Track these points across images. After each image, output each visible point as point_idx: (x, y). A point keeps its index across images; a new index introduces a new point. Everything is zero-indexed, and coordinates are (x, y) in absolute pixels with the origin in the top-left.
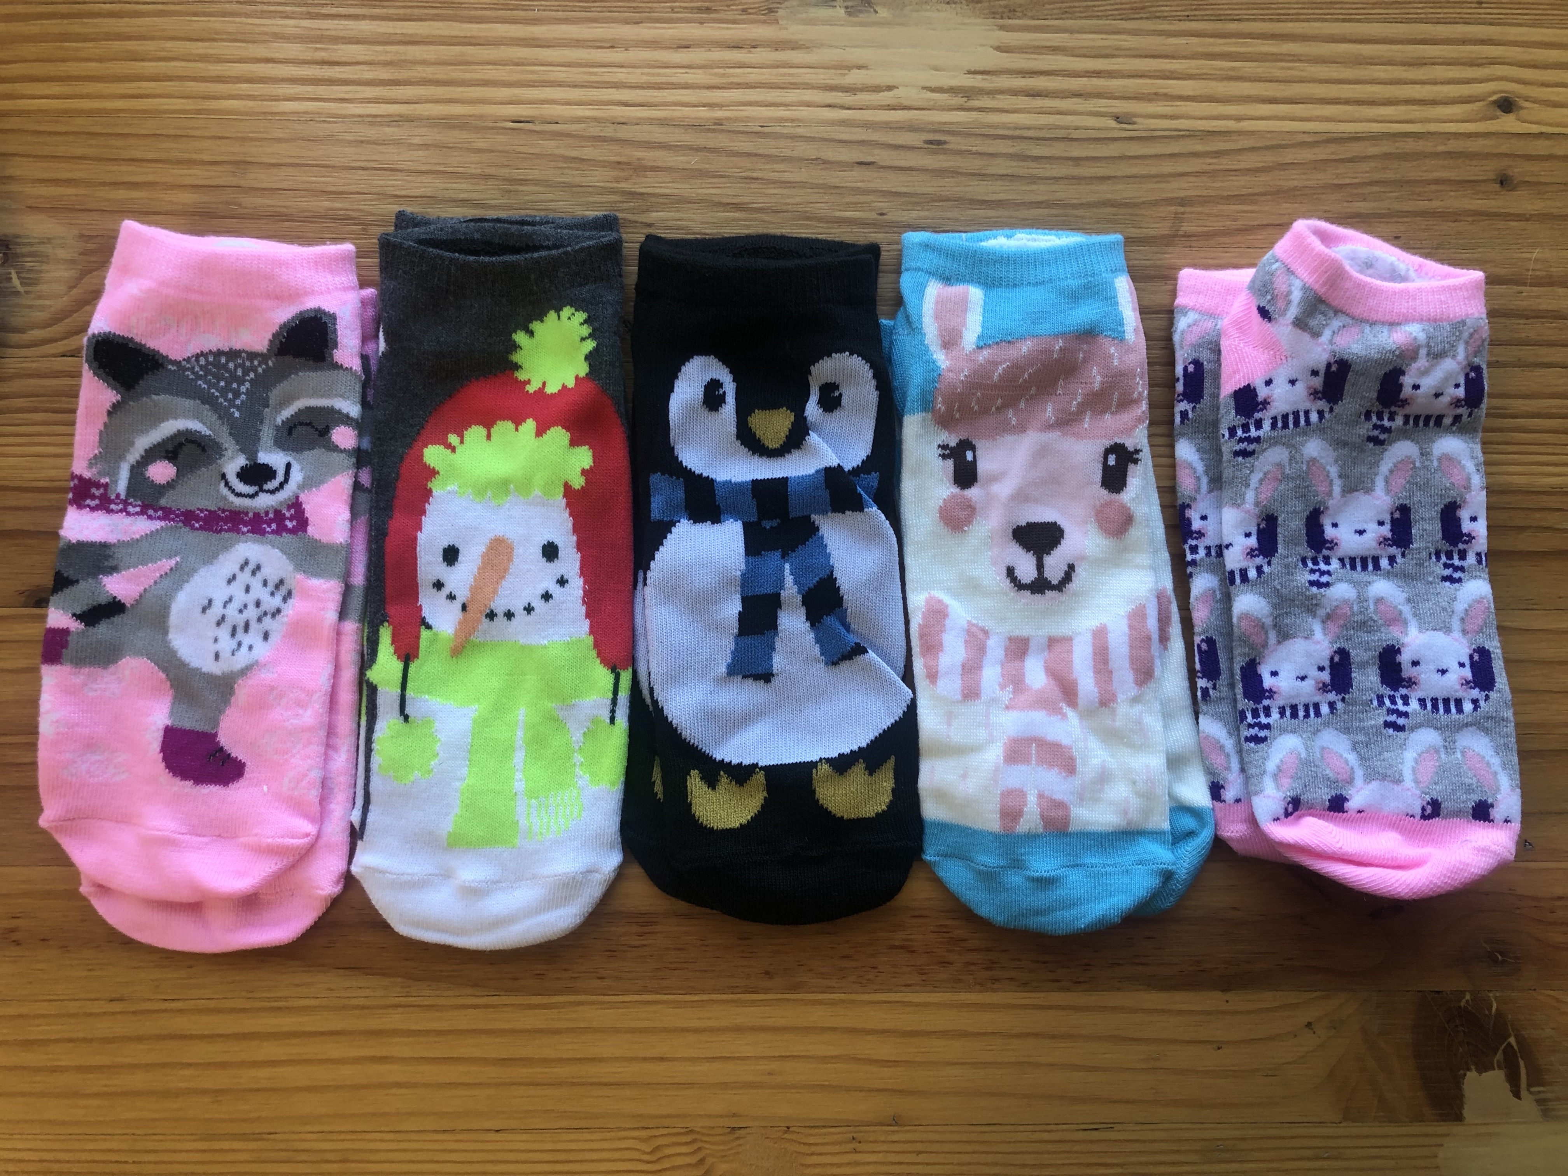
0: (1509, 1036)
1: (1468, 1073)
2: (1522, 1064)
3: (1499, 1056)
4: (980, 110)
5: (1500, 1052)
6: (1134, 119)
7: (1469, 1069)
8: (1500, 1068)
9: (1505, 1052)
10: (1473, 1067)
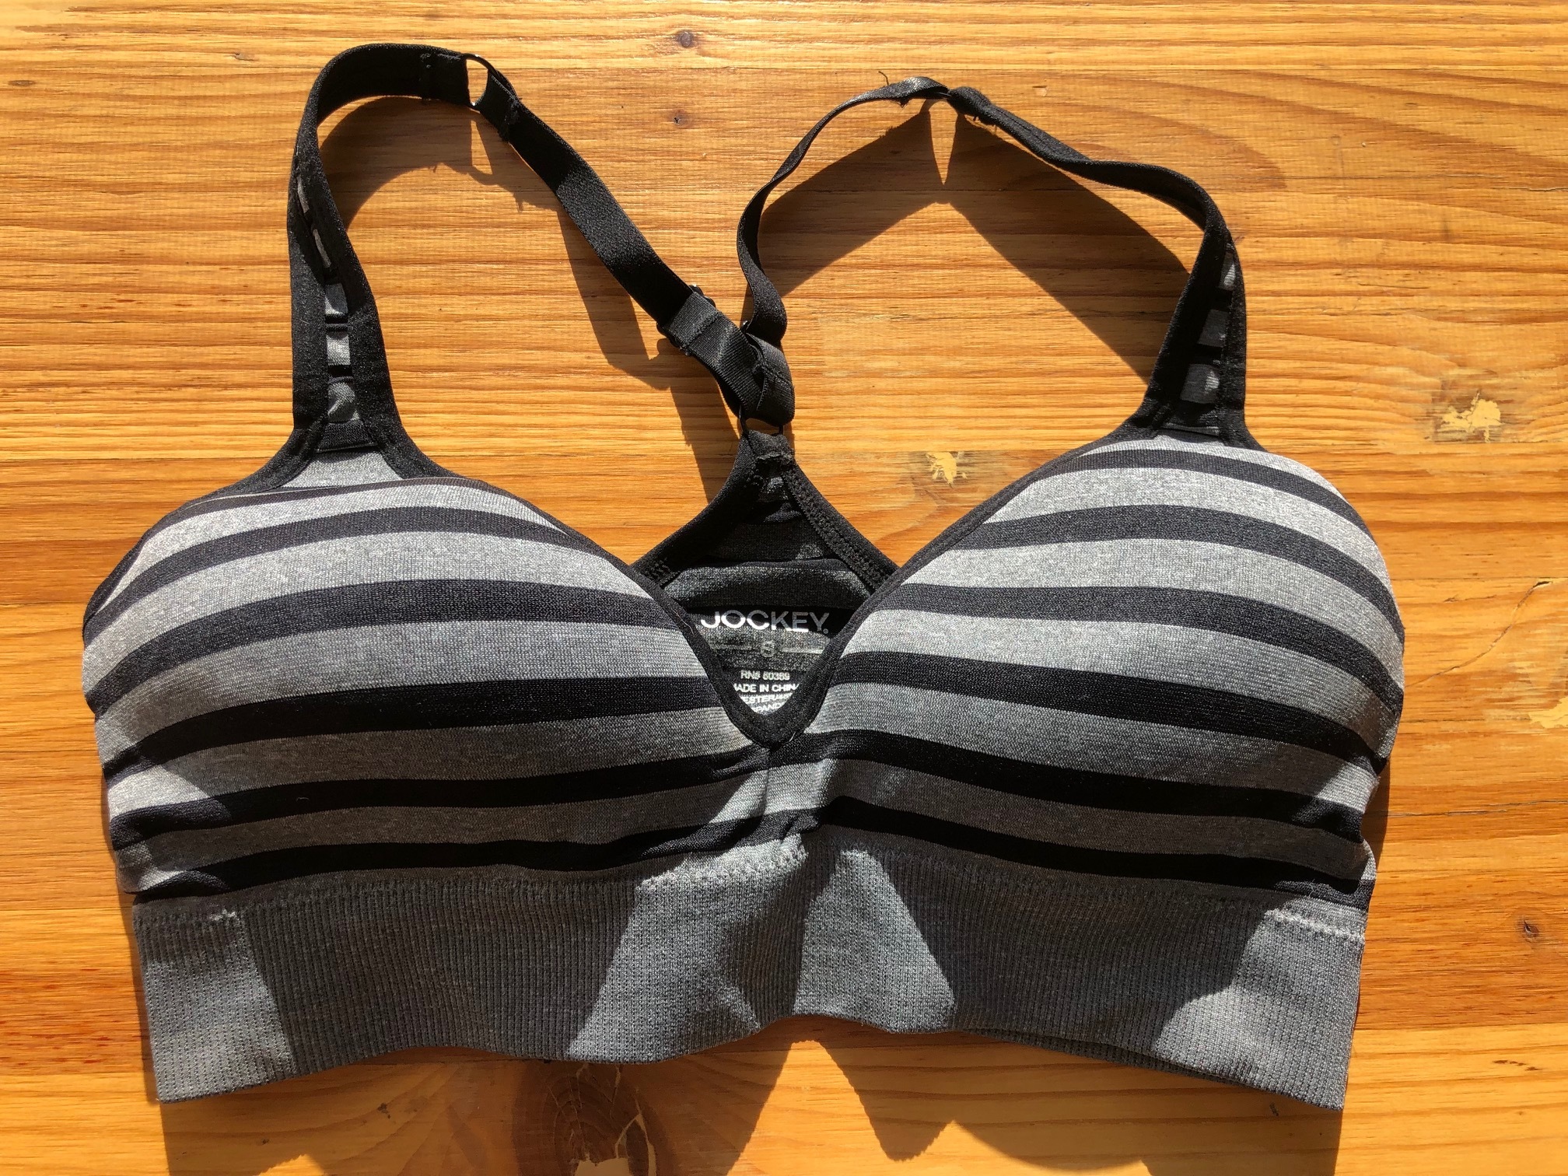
0: (636, 1114)
1: (581, 1163)
2: (651, 1149)
3: (621, 1140)
4: (78, 47)
5: (623, 1134)
6: (257, 56)
7: (583, 1158)
8: (621, 1154)
9: (628, 1134)
10: (587, 1155)
